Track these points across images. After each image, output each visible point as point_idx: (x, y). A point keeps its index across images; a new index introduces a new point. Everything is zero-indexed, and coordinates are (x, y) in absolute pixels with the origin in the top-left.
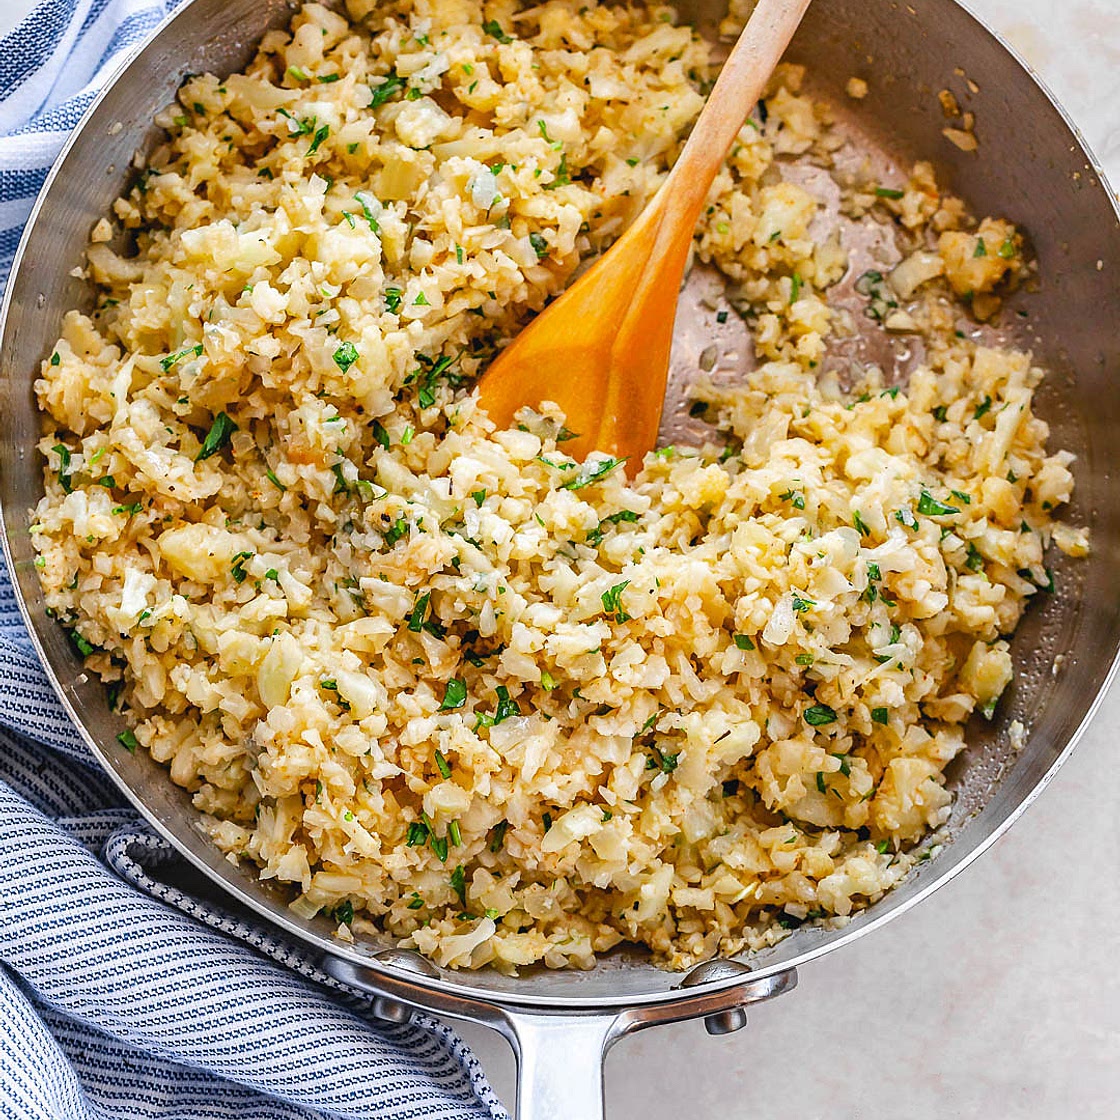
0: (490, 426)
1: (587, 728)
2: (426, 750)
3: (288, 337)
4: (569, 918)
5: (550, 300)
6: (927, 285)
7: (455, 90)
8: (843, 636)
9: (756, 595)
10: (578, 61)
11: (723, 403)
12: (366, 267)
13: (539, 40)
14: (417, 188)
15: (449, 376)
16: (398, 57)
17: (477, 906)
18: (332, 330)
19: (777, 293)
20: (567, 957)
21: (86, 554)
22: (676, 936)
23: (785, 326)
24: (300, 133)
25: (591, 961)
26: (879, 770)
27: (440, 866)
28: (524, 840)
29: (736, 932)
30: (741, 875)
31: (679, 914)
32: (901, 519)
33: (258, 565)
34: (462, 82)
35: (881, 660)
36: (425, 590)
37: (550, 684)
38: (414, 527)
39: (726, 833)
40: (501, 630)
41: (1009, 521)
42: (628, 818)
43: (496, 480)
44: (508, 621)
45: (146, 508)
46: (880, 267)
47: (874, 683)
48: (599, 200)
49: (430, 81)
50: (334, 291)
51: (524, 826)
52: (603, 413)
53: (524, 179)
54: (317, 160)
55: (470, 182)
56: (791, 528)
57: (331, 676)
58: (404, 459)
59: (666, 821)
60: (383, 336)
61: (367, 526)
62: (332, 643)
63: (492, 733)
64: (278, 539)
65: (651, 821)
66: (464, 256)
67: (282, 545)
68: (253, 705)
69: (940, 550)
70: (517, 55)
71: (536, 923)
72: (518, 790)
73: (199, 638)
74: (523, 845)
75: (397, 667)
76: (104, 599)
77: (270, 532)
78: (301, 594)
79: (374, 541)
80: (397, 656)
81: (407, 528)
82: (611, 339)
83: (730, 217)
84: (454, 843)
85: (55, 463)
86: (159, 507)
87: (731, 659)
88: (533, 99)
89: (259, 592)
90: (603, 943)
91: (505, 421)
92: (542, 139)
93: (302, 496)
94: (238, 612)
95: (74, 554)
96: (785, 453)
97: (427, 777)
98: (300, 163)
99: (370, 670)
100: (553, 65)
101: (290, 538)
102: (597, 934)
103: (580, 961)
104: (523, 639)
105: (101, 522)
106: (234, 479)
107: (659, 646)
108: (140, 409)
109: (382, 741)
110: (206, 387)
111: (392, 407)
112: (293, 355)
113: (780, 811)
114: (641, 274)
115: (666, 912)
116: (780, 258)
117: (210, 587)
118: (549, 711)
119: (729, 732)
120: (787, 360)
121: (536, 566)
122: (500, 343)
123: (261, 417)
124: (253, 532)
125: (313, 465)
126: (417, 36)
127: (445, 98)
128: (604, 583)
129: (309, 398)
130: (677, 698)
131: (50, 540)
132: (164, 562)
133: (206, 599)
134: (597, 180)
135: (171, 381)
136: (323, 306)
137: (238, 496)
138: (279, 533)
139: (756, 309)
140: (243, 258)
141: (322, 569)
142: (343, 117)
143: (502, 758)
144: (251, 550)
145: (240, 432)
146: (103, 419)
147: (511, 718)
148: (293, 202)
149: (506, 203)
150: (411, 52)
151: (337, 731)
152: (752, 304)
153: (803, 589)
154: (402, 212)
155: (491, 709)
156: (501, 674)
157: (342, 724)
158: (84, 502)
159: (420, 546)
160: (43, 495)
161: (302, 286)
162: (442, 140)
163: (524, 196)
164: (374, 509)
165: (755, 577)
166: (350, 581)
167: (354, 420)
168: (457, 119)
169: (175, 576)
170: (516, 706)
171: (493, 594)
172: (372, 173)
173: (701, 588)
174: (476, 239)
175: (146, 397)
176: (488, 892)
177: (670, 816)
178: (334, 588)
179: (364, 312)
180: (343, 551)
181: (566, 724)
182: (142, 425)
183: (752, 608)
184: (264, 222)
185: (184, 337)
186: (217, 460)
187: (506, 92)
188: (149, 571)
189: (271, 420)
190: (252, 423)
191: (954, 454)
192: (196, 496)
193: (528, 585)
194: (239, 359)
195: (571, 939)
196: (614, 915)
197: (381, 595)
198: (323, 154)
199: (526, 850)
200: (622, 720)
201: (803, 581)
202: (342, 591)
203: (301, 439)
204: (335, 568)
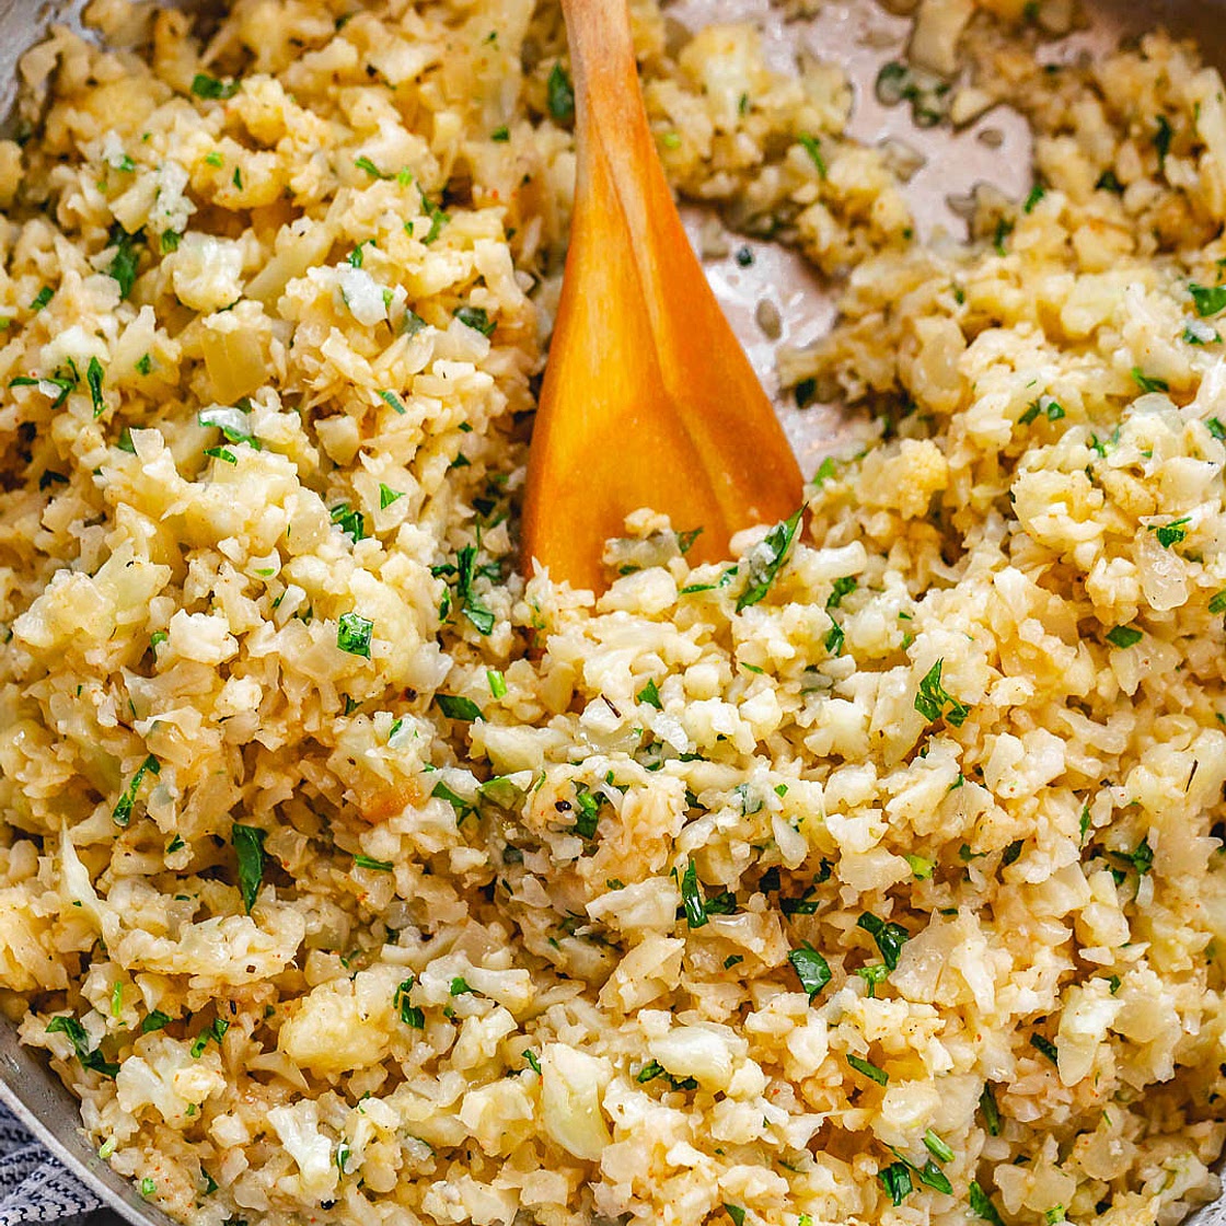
0: (587, 597)
1: (1011, 890)
2: (833, 1066)
3: (258, 664)
5: (537, 382)
6: (967, 36)
7: (215, 200)
9: (1102, 562)
10: (342, 53)
11: (831, 364)
12: (290, 502)
14: (268, 357)
15: (482, 571)
16: (112, 207)
17: (1025, 1218)
18: (306, 616)
19: (795, 175)
20: (1183, 1199)
21: (194, 1135)
23: (836, 210)
24: (65, 392)
25: (1214, 1182)
27: (951, 1201)
28: (1032, 1090)
32: (1194, 340)
33: (434, 987)
34: (218, 183)
36: (681, 861)
37: (925, 867)
38: (612, 793)
40: (811, 843)
42: (1143, 966)
43: (654, 657)
44: (815, 825)
45: (232, 1018)
46: (893, 54)
48: (503, 211)
49: (177, 210)
50: (273, 560)
51: (1020, 1074)
52: (708, 479)
53: (400, 246)
54: (108, 415)
55: (337, 298)
56: (1072, 446)
57: (645, 1060)
58: (510, 717)
59: (1188, 936)
60: (379, 577)
61: (543, 836)
62: (607, 1017)
63: (899, 983)
64: (426, 938)
65: (1168, 950)
66: (399, 398)
67: (440, 939)
68: (568, 1171)
70: (261, 97)
71: (1113, 1186)
72: (985, 1032)
73: (427, 1135)
74: (1033, 1098)
75: (712, 988)
76: (266, 1177)
77: (410, 936)
78: (517, 985)
79: (571, 847)
80: (701, 975)
81: (600, 798)
82: (654, 376)
83: (670, 121)
84: (943, 1160)
85: (62, 1047)
86: (248, 1006)
87: (1127, 668)
88: (322, 141)
89: (457, 1021)
90: (1209, 1150)
91: (602, 579)
92: (380, 182)
93: (416, 858)
94: (450, 1068)
95: (179, 1147)
96: (985, 361)
97: (855, 1097)
98: (94, 433)
99: (682, 1016)
100: (309, 81)
101: (441, 923)
102: (1195, 1144)
103: (1203, 1191)
104: (855, 834)
105: (190, 1080)
106: (309, 901)
107: (1021, 718)
108: (123, 900)
109: (769, 1094)
110: (191, 807)
111: (447, 661)
112: (280, 683)
114: (635, 264)
116: (766, 129)
117: (388, 1062)
118: (946, 903)
119: (1196, 763)
120: (871, 251)
121: (790, 731)
122: (512, 482)
123: (289, 795)
124: (388, 951)
125: (410, 806)
126: (115, 163)
127: (211, 218)
128: (903, 688)
129: (341, 724)
130: (1091, 768)
131: (134, 1151)
132: (306, 1072)
133: (394, 1078)
134: (477, 190)
135: (136, 835)
136: (275, 591)
137: (331, 919)
138: (422, 928)
139: (784, 216)
140: (121, 605)
141: (515, 934)
142: (100, 334)
143: (935, 1005)
144: (406, 975)
145: (273, 835)
146: (86, 944)
147: (906, 947)
148: (126, 487)
149: (400, 294)
150: (123, 190)
151: (706, 1126)
152: (773, 212)
153: (1156, 513)
154: (274, 400)
155: (870, 956)
156: (849, 900)
157: (703, 1112)
158: (145, 1070)
159: (637, 811)
160: (77, 1101)
161: (230, 587)
162: (248, 276)
163: (414, 269)
164: (539, 806)
165: (1084, 540)
166: (569, 922)
167: (412, 712)
168: (248, 233)
169: (333, 1079)
170: (897, 927)
171: (774, 802)
172: (191, 381)
173: (1027, 605)
174: (397, 368)
175: (118, 877)
176: (1030, 1190)
177: (1186, 925)
178: (552, 947)
179: (332, 562)
180: (527, 889)
181: (979, 903)
182: (144, 915)
183: (1112, 583)
184: (109, 539)
185: (115, 763)
186: (269, 893)
187: (284, 154)
188: (295, 1097)
189: (305, 790)
190: (281, 814)
191: (1171, 218)
192: (288, 955)
193: (799, 761)
194: (212, 739)
195: (1173, 1172)
196: (1200, 1102)
197: (629, 909)
198: (111, 401)
199: (1043, 1101)
200: (1048, 846)
201: (1148, 504)
202: (566, 942)
203: (369, 785)
204: (534, 919)
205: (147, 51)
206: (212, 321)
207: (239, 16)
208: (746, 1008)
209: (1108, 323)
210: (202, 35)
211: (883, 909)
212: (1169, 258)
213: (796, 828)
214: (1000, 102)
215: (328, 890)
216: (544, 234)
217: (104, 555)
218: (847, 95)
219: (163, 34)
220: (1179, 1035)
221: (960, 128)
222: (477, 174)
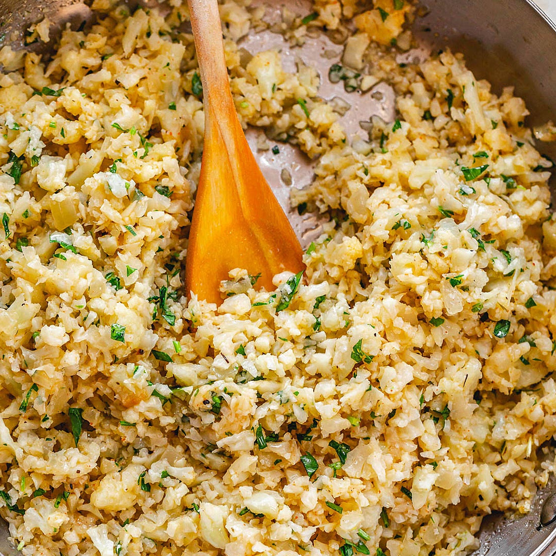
0: (213, 307)
1: (391, 429)
2: (320, 507)
3: (78, 346)
4: (449, 529)
5: (190, 214)
6: (367, 52)
7: (53, 141)
8: (484, 278)
9: (427, 293)
10: (105, 75)
11: (313, 196)
12: (89, 276)
13: (72, 78)
14: (78, 210)
15: (169, 296)
16: (11, 146)
18: (97, 323)
19: (296, 117)
20: (464, 550)
21: (56, 539)
22: (509, 496)
23: (314, 131)
25: (477, 542)
26: (545, 330)
28: (402, 511)
29: (539, 469)
30: (520, 439)
31: (503, 484)
32: (464, 194)
33: (154, 475)
34: (54, 134)
35: (511, 274)
36: (255, 423)
37: (356, 422)
38: (226, 396)
39: (495, 423)
40: (309, 413)
41: (511, 148)
42: (446, 458)
43: (242, 335)
44: (311, 406)
45: (71, 491)
46: (336, 60)
47: (517, 290)
48: (174, 142)
49: (38, 147)
50: (83, 302)
51: (397, 504)
52: (263, 253)
53: (132, 163)
54: (11, 236)
55: (106, 187)
56: (414, 242)
57: (243, 507)
58: (183, 360)
59: (465, 443)
60: (127, 305)
61: (198, 413)
62: (226, 487)
63: (346, 470)
64: (150, 452)
65: (457, 450)
66: (133, 228)
67: (156, 453)
68: (212, 552)
69: (491, 191)
70: (72, 97)
71: (435, 547)
72: (382, 489)
73: (153, 537)
74: (402, 514)
75: (269, 473)
77: (143, 452)
78: (189, 474)
79: (209, 419)
80: (265, 468)
81: (221, 398)
82: (239, 211)
83: (244, 96)
84: (365, 540)
86: (77, 485)
87: (438, 335)
88: (98, 114)
89: (164, 488)
90: (475, 528)
91: (220, 298)
92: (123, 134)
93: (146, 421)
94: (162, 508)
95: (50, 544)
96: (377, 204)
97: (328, 517)
98: (6, 244)
99: (257, 486)
100: (91, 86)
101: (156, 446)
102: (469, 526)
103: (472, 546)
104: (327, 411)
105: (56, 519)
106: (101, 438)
107: (395, 358)
108: (24, 441)
109: (294, 519)
110: (51, 403)
111: (156, 337)
112: (87, 352)
113: (514, 391)
114: (230, 166)
115: (497, 487)
116: (283, 97)
117: (136, 506)
118: (365, 435)
119: (467, 375)
120: (329, 148)
121: (299, 365)
122: (181, 256)
123: (92, 395)
124: (135, 459)
125: (142, 401)
126: (11, 127)
127: (53, 148)
128: (346, 349)
129: (113, 368)
130: (424, 377)
131: (32, 546)
132: (102, 511)
133: (139, 512)
134: (163, 131)
135: (29, 413)
136: (84, 314)
137: (111, 445)
138: (149, 448)
139: (292, 133)
140: (20, 321)
141: (187, 450)
142: (7, 201)
143: (361, 479)
144: (143, 469)
145: (86, 411)
146: (9, 461)
147: (349, 454)
148: (20, 270)
149: (132, 184)
150: (15, 139)
151: (268, 533)
152: (287, 132)
153: (449, 272)
154: (81, 230)
155: (334, 457)
156: (325, 436)
157: (267, 527)
158: (35, 514)
159: (237, 405)
160: (8, 524)
161: (65, 313)
162: (69, 173)
163: (138, 172)
164: (196, 402)
165: (419, 283)
166: (210, 447)
167: (142, 359)
168: (68, 155)
169: (113, 514)
170: (345, 445)
171: (294, 399)
172: (46, 219)
173: (396, 311)
174: (132, 216)
175: (21, 431)
176: (401, 550)
177: (464, 439)
178: (203, 458)
179: (107, 301)
180: (192, 434)
181: (379, 434)
182: (33, 449)
183: (432, 302)
184: (14, 292)
185: (20, 386)
186: (84, 435)
187: (82, 122)
188: (98, 522)
189: (98, 393)
190: (89, 402)
191: (453, 133)
192: (94, 465)
193: (303, 377)
194: (59, 376)
195: (460, 540)
196: (470, 509)
197: (234, 444)
198: (12, 229)
199: (406, 515)
200: (407, 411)
201: (446, 269)
202: (209, 455)
203: (125, 392)
204: (195, 446)
205: (22, 71)
206: (54, 197)
207: (61, 56)
208: (284, 482)
209: (428, 183)
210: (46, 63)
211: (339, 439)
212: (453, 149)
213: (303, 408)
214: (382, 80)
215: (109, 433)
216: (192, 147)
217: (12, 299)
218: (318, 79)
219: (29, 64)
220: (462, 485)
221: (364, 93)
222: (163, 124)
